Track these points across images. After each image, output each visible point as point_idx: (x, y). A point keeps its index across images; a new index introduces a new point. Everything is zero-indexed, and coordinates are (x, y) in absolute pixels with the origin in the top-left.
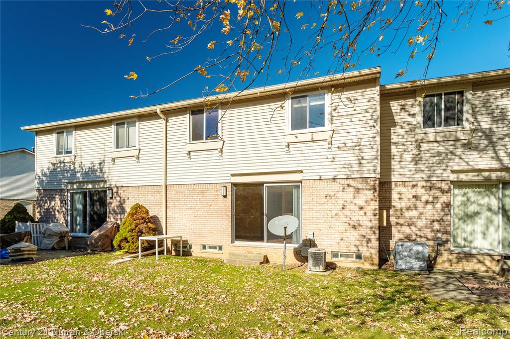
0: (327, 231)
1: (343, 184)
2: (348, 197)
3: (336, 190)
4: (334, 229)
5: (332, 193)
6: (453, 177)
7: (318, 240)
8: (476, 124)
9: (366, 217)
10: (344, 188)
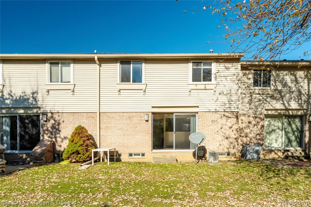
0: (212, 141)
1: (221, 115)
2: (224, 122)
3: (217, 118)
4: (216, 140)
5: (215, 120)
6: (265, 112)
7: (207, 146)
8: (276, 87)
9: (233, 133)
10: (221, 117)
